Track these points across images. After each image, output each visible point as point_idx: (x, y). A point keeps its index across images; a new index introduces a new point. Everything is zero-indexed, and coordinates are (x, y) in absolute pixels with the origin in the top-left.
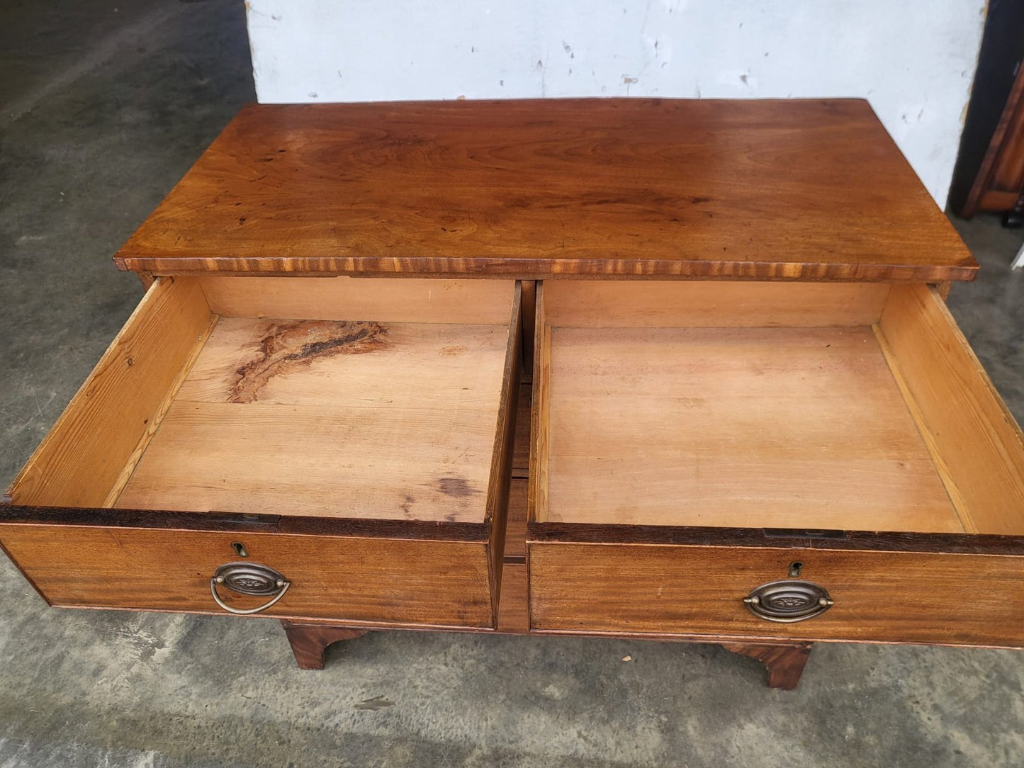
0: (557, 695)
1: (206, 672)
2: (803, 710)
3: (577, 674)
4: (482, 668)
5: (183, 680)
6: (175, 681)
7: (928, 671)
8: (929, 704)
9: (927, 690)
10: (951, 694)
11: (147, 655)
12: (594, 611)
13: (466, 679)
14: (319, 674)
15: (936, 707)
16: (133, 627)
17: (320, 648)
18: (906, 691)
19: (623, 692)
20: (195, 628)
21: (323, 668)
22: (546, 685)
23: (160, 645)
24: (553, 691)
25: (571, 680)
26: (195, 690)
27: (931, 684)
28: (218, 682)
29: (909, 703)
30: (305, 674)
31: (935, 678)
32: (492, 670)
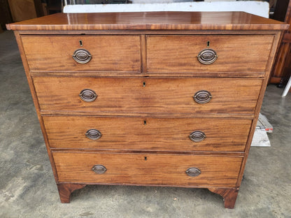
0: (151, 210)
1: (28, 205)
2: (237, 215)
3: (158, 204)
4: (125, 202)
5: (19, 208)
6: (16, 207)
7: (278, 203)
8: (280, 213)
9: (278, 209)
10: (286, 210)
11: (7, 200)
12: (162, 63)
13: (120, 206)
14: (68, 205)
15: (282, 214)
16: (4, 191)
17: (69, 193)
18: (272, 209)
19: (174, 209)
20: (26, 191)
21: (69, 203)
22: (147, 207)
23: (13, 196)
24: (150, 209)
25: (156, 206)
26: (23, 211)
27: (279, 207)
28: (32, 208)
29: (273, 213)
30: (63, 205)
31: (281, 205)
32: (129, 203)
